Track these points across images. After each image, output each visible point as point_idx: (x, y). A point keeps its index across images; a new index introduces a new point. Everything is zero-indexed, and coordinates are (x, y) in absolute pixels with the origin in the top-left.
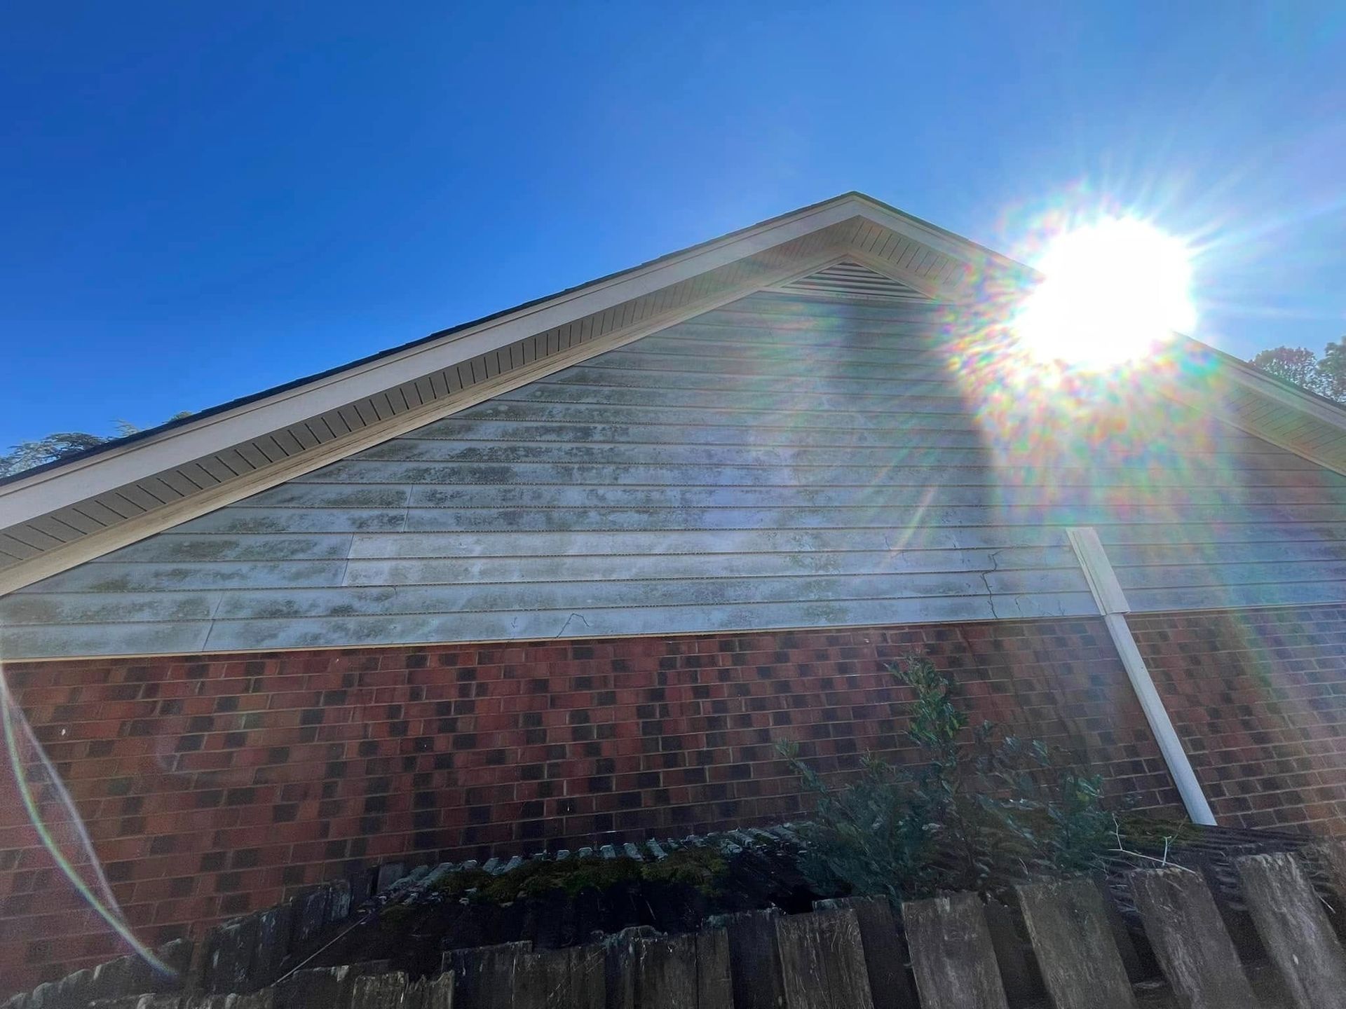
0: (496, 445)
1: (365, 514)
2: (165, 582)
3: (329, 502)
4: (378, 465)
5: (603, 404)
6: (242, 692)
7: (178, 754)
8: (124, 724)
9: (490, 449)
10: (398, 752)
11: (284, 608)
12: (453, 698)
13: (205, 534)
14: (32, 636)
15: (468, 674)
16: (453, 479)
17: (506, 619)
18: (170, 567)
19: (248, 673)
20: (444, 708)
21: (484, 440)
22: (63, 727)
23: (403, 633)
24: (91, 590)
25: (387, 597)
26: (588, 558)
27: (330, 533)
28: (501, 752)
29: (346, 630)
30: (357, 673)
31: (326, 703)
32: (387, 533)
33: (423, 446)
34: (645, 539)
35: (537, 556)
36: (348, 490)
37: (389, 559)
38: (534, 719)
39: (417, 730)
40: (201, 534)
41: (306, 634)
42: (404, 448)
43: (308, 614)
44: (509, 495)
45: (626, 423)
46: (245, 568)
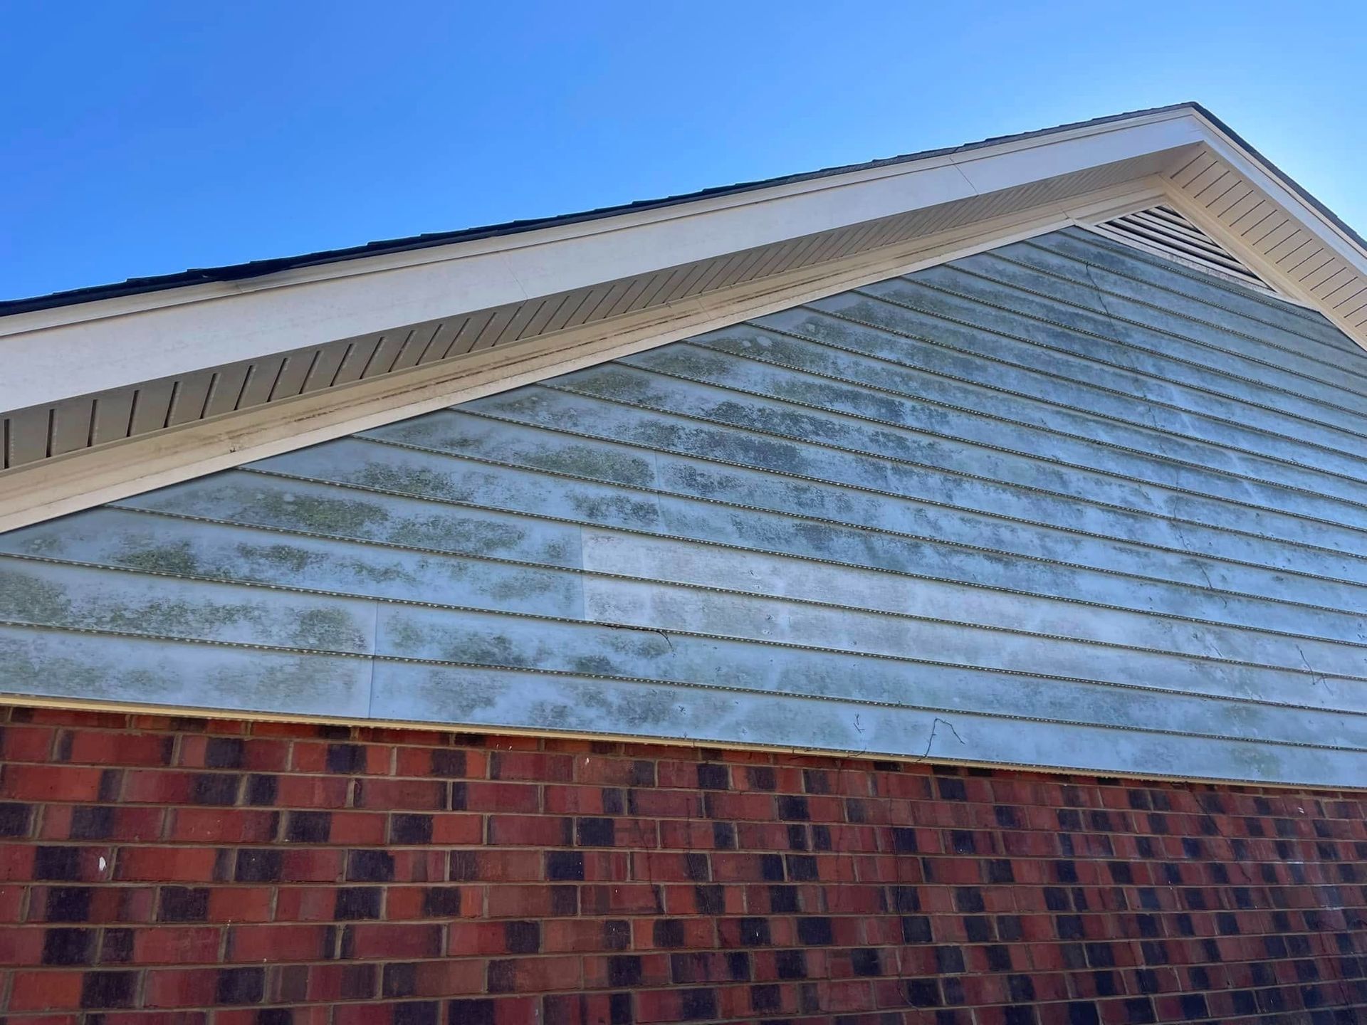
0: (769, 406)
1: (593, 492)
2: (269, 572)
3: (527, 458)
4: (592, 404)
5: (905, 365)
6: (435, 808)
7: (341, 924)
8: (222, 854)
9: (760, 410)
10: (717, 943)
11: (496, 650)
12: (781, 849)
13: (322, 483)
14: (14, 647)
15: (794, 808)
16: (718, 453)
17: (845, 715)
18: (266, 541)
19: (437, 771)
20: (771, 867)
21: (749, 393)
22: (101, 852)
23: (696, 723)
24: (123, 566)
25: (659, 652)
26: (938, 626)
27: (545, 518)
28: (871, 955)
29: (603, 703)
30: (624, 788)
31: (583, 843)
32: (637, 533)
33: (659, 385)
34: (1009, 607)
35: (867, 611)
36: (555, 444)
37: (649, 581)
38: (908, 899)
39: (738, 904)
40: (315, 482)
41: (542, 704)
42: (627, 382)
43: (542, 666)
44: (805, 497)
45: (943, 405)
46: (409, 562)
